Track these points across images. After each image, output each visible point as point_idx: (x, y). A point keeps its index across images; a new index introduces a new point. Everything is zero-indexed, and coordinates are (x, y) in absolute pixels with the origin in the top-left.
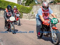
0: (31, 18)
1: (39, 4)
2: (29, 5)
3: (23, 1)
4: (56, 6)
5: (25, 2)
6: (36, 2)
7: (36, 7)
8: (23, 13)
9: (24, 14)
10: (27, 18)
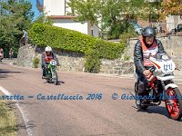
0: (123, 71)
2: (117, 38)
3: (103, 27)
5: (108, 29)
8: (101, 57)
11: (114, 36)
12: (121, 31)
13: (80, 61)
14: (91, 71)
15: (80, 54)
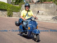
4: (43, 4)
8: (13, 11)
9: (14, 13)
10: (17, 17)
11: (17, 4)
12: (19, 2)
13: (5, 13)
14: (9, 16)
15: (5, 10)
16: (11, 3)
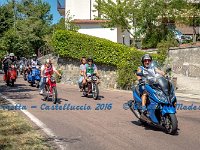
1: (189, 42)
2: (154, 47)
3: (137, 34)
5: (143, 36)
6: (178, 37)
7: (179, 53)
13: (111, 76)
16: (131, 42)
